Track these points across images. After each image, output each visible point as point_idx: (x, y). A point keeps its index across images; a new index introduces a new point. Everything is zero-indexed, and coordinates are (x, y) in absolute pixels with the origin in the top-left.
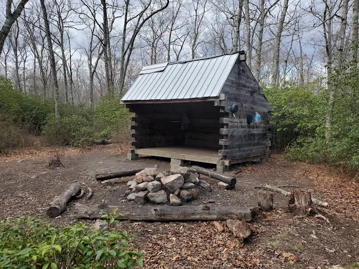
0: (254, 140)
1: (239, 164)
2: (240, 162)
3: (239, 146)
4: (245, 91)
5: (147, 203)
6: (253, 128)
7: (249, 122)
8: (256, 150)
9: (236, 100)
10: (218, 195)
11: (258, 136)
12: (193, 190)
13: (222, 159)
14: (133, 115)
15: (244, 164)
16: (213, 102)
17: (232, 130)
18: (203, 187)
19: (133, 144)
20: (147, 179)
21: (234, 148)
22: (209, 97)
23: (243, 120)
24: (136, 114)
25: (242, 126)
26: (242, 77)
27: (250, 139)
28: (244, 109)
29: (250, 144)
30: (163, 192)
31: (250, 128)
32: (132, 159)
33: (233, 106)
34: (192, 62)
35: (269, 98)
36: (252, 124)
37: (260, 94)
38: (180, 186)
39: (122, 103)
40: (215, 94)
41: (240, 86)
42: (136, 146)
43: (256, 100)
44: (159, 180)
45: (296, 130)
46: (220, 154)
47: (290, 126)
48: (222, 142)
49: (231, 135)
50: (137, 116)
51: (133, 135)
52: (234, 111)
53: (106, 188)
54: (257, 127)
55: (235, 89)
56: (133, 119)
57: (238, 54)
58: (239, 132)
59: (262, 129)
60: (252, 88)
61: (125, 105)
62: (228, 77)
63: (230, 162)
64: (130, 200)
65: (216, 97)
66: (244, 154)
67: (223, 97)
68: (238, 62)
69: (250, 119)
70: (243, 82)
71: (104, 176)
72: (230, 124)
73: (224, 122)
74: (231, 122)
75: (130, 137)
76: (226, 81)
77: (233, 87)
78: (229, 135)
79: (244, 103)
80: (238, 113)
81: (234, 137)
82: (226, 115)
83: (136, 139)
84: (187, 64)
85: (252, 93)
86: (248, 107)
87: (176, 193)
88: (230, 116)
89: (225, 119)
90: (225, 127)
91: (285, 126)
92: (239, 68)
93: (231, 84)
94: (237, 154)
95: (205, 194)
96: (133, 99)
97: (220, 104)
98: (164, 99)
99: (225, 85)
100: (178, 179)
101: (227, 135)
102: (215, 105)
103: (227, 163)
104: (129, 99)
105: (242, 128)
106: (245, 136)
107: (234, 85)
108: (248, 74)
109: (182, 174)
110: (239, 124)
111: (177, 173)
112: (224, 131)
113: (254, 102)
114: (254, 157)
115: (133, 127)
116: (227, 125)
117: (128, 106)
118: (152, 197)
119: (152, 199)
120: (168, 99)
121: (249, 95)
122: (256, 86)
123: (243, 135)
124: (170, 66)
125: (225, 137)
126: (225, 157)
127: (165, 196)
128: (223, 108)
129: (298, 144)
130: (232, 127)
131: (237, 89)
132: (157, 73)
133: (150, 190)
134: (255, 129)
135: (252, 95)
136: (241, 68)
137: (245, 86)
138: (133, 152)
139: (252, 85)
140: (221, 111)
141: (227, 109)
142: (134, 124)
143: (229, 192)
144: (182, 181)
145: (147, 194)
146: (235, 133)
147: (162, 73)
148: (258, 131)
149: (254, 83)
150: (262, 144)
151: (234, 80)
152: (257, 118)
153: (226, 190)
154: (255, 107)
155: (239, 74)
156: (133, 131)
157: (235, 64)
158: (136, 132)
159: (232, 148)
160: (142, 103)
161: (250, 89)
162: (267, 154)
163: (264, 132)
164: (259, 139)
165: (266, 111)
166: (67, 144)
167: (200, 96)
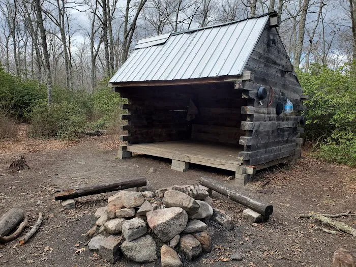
0: (283, 137)
1: (265, 170)
2: (266, 166)
3: (266, 146)
4: (275, 70)
5: (119, 260)
6: (283, 121)
7: (278, 113)
8: (285, 149)
9: (264, 81)
10: (247, 239)
11: (288, 130)
12: (203, 234)
13: (242, 164)
14: (126, 101)
15: (271, 169)
16: (233, 84)
17: (257, 123)
18: (220, 224)
19: (125, 139)
20: (123, 214)
21: (259, 148)
22: (228, 76)
23: (272, 109)
24: (130, 99)
25: (270, 118)
26: (272, 49)
27: (279, 136)
28: (273, 95)
29: (278, 143)
30: (149, 240)
31: (280, 120)
32: (123, 158)
33: (261, 89)
34: (203, 31)
35: (301, 81)
36: (281, 115)
37: (291, 75)
38: (180, 229)
39: (110, 85)
40: (236, 71)
41: (269, 62)
42: (129, 142)
43: (287, 83)
44: (143, 216)
45: (331, 122)
46: (241, 158)
47: (321, 117)
48: (243, 141)
49: (256, 131)
50: (130, 103)
51: (125, 128)
52: (261, 97)
53: (67, 213)
54: (288, 119)
55: (262, 65)
56: (125, 107)
57: (268, 17)
58: (266, 126)
59: (292, 122)
60: (283, 67)
61: (113, 89)
62: (254, 48)
63: (254, 169)
64: (93, 251)
65: (238, 76)
66: (271, 156)
67: (248, 76)
68: (268, 28)
69: (280, 108)
70: (273, 57)
71: (66, 194)
72: (255, 115)
73: (248, 113)
74: (258, 112)
75: (121, 130)
76: (252, 53)
77: (260, 62)
78: (254, 131)
79: (273, 86)
80: (266, 99)
81: (260, 133)
82: (250, 102)
83: (129, 132)
84: (195, 33)
85: (283, 73)
86: (278, 93)
87: (173, 243)
88: (256, 104)
89: (249, 108)
90: (248, 119)
91: (316, 117)
92: (268, 36)
93: (257, 59)
94: (263, 156)
95: (224, 239)
96: (124, 80)
97: (244, 85)
98: (164, 79)
99: (250, 59)
100: (178, 217)
101: (251, 131)
102: (236, 88)
103: (250, 170)
104: (118, 81)
105: (270, 120)
106: (273, 132)
107: (261, 60)
108: (280, 46)
109: (184, 208)
110: (266, 116)
111: (175, 205)
112: (247, 125)
113: (284, 86)
114: (283, 159)
115: (124, 117)
116: (251, 116)
117: (117, 89)
118: (128, 249)
119: (128, 254)
120: (168, 79)
121: (279, 75)
122: (288, 64)
123: (271, 130)
124: (172, 38)
125: (247, 134)
126: (247, 162)
127: (154, 248)
128: (247, 92)
129: (333, 140)
130: (258, 120)
131: (265, 66)
132: (156, 47)
133: (126, 237)
134: (285, 122)
135: (283, 76)
136: (271, 37)
137: (275, 63)
138: (124, 148)
139: (283, 62)
140: (244, 96)
141: (253, 93)
142: (127, 113)
143: (262, 227)
144: (183, 221)
145: (120, 244)
146: (261, 128)
147: (162, 46)
148: (288, 124)
149: (285, 59)
150: (292, 142)
151: (262, 52)
152: (289, 107)
153: (256, 224)
154: (286, 92)
155: (268, 45)
156: (126, 123)
157: (264, 29)
158: (129, 123)
159: (257, 149)
160: (134, 85)
161: (281, 68)
162: (296, 153)
163: (295, 125)
164: (289, 135)
165: (298, 98)
166: (55, 135)
167: (213, 74)
